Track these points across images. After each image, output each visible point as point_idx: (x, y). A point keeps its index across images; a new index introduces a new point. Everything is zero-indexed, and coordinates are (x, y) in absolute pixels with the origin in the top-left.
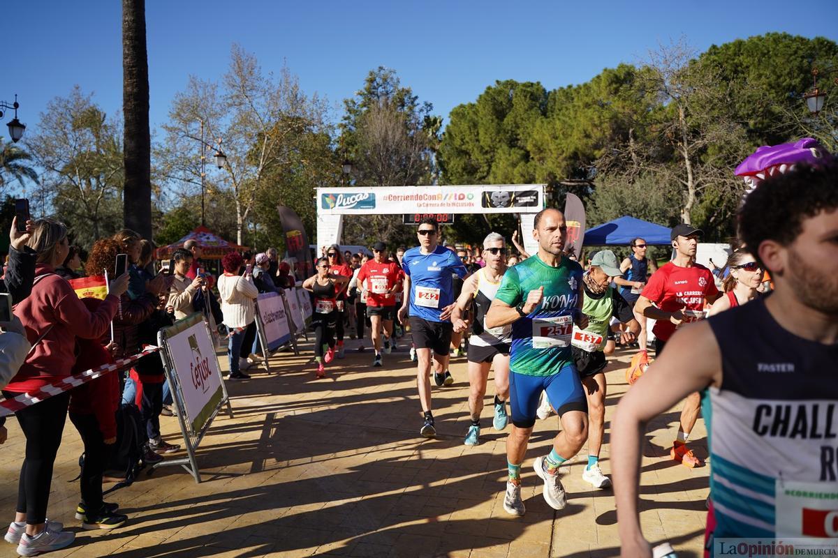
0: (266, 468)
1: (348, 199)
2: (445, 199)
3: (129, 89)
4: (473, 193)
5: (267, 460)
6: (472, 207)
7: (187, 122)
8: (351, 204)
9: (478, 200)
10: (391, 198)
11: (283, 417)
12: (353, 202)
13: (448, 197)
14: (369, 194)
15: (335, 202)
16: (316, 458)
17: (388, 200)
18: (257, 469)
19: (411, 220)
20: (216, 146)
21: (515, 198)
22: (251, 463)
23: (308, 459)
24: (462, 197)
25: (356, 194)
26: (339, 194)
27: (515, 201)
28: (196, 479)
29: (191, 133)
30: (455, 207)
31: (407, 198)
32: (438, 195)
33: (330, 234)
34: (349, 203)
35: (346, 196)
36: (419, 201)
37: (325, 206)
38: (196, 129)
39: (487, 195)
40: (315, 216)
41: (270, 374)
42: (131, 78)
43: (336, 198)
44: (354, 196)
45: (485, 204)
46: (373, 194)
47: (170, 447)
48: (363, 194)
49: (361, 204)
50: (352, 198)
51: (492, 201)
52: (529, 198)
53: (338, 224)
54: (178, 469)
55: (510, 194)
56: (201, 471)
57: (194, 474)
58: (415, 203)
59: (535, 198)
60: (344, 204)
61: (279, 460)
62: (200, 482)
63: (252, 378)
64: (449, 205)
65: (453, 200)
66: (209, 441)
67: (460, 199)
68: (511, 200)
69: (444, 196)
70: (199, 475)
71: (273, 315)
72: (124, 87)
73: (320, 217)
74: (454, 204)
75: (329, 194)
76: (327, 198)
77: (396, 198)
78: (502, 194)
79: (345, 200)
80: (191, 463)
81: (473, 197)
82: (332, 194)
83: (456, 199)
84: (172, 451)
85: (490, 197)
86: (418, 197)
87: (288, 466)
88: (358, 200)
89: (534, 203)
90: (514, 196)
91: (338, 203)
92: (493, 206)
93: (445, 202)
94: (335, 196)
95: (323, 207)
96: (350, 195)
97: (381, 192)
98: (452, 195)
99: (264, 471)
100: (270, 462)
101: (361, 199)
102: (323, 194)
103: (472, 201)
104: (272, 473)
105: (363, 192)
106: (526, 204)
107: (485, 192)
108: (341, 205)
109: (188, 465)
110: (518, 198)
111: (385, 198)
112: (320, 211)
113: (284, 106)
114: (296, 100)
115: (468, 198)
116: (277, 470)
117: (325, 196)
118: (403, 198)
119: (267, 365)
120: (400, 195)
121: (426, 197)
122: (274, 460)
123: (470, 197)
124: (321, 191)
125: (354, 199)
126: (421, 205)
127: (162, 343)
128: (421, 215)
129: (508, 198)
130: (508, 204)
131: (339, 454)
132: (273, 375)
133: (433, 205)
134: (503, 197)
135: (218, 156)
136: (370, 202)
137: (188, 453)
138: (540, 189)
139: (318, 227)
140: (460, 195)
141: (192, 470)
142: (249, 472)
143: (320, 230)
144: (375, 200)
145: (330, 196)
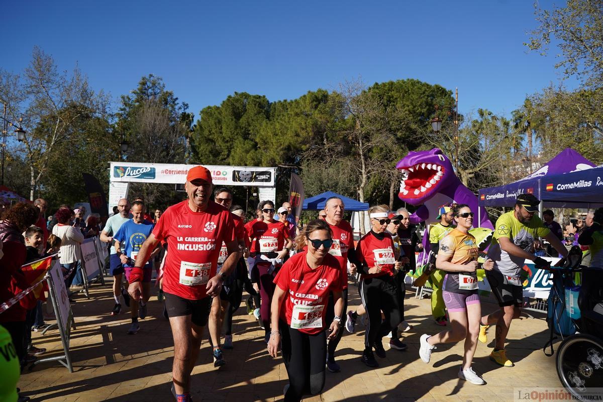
0: (117, 361)
1: (135, 171)
4: (226, 171)
5: (116, 355)
6: (225, 181)
8: (137, 175)
9: (230, 176)
10: (166, 171)
12: (137, 173)
14: (151, 168)
15: (124, 173)
16: (150, 353)
17: (165, 173)
18: (110, 361)
21: (255, 176)
22: (105, 357)
24: (218, 173)
25: (141, 168)
26: (128, 167)
27: (256, 178)
28: (70, 370)
31: (179, 172)
35: (133, 169)
37: (117, 175)
39: (236, 173)
40: (108, 182)
44: (139, 169)
45: (234, 180)
46: (154, 169)
47: (38, 350)
48: (146, 168)
49: (144, 175)
50: (138, 170)
51: (239, 177)
52: (265, 176)
53: (126, 189)
54: (56, 364)
55: (252, 173)
56: (74, 364)
57: (68, 366)
59: (269, 176)
60: (131, 174)
61: (124, 355)
62: (73, 372)
66: (73, 343)
67: (217, 175)
68: (253, 177)
70: (72, 367)
71: (89, 255)
73: (112, 183)
75: (119, 167)
76: (118, 170)
77: (171, 172)
78: (247, 173)
79: (132, 171)
80: (67, 359)
81: (226, 174)
84: (40, 353)
85: (238, 174)
87: (132, 359)
88: (143, 172)
89: (269, 180)
90: (255, 174)
91: (126, 174)
92: (241, 181)
94: (125, 169)
95: (114, 176)
96: (136, 168)
97: (159, 168)
100: (118, 356)
101: (144, 171)
102: (115, 167)
103: (225, 177)
104: (124, 363)
105: (147, 167)
106: (262, 180)
107: (235, 171)
108: (129, 175)
109: (64, 360)
110: (258, 176)
111: (163, 172)
112: (112, 178)
113: (75, 98)
114: (85, 94)
115: (223, 174)
116: (126, 362)
117: (116, 168)
118: (176, 172)
119: (87, 292)
120: (174, 170)
122: (120, 355)
123: (225, 173)
124: (113, 165)
125: (139, 171)
127: (49, 274)
129: (251, 176)
130: (250, 180)
131: (166, 349)
134: (248, 175)
135: (18, 131)
136: (152, 174)
137: (65, 351)
138: (272, 170)
139: (110, 191)
140: (217, 172)
141: (67, 364)
142: (106, 363)
143: (112, 193)
144: (155, 173)
145: (121, 168)
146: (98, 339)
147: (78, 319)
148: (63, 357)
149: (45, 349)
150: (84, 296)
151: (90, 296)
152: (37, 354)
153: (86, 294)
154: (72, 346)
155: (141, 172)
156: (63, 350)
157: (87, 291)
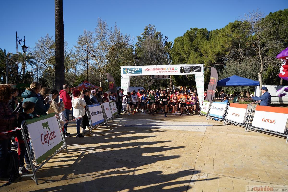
0: (68, 178)
2: (167, 70)
3: (57, 33)
4: (177, 67)
6: (177, 73)
7: (83, 45)
8: (133, 72)
9: (179, 70)
11: (87, 154)
12: (133, 71)
15: (128, 71)
17: (146, 70)
18: (64, 178)
19: (154, 77)
20: (92, 53)
21: (193, 69)
22: (63, 175)
23: (87, 174)
24: (173, 69)
25: (135, 68)
26: (129, 68)
27: (193, 70)
29: (84, 49)
30: (171, 73)
31: (153, 69)
32: (164, 68)
33: (126, 83)
34: (132, 72)
36: (157, 71)
37: (124, 73)
38: (86, 47)
41: (92, 135)
42: (58, 29)
43: (128, 70)
46: (141, 68)
48: (137, 68)
49: (137, 72)
51: (184, 70)
52: (198, 69)
53: (129, 79)
55: (191, 67)
58: (156, 71)
59: (200, 69)
60: (131, 72)
62: (38, 184)
64: (168, 72)
65: (170, 70)
67: (172, 70)
69: (166, 69)
70: (37, 181)
71: (96, 112)
72: (56, 32)
73: (122, 76)
75: (125, 69)
77: (149, 70)
78: (188, 68)
79: (131, 70)
81: (177, 69)
83: (171, 70)
89: (200, 71)
90: (192, 68)
91: (128, 72)
92: (185, 72)
94: (128, 69)
96: (133, 69)
97: (144, 68)
98: (170, 68)
101: (137, 70)
102: (123, 69)
103: (177, 70)
105: (138, 67)
106: (197, 71)
107: (181, 67)
108: (130, 72)
109: (33, 177)
110: (194, 69)
111: (145, 70)
112: (122, 74)
113: (115, 39)
114: (119, 37)
115: (175, 69)
117: (124, 69)
119: (92, 131)
120: (151, 68)
121: (160, 69)
122: (73, 174)
123: (176, 69)
124: (123, 67)
128: (158, 75)
129: (190, 69)
130: (190, 71)
132: (94, 135)
133: (163, 72)
134: (188, 69)
135: (92, 56)
136: (140, 71)
138: (202, 65)
139: (121, 80)
140: (172, 68)
141: (34, 179)
143: (122, 81)
144: (142, 70)
145: (126, 69)
148: (33, 175)
155: (135, 70)
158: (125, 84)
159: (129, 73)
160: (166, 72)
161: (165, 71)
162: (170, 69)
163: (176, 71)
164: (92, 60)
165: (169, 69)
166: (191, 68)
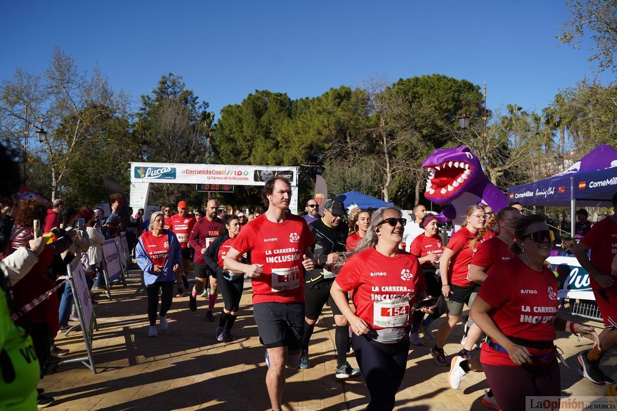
1: (155, 171)
2: (228, 174)
4: (247, 170)
5: (138, 357)
6: (247, 181)
7: (12, 104)
8: (158, 175)
9: (251, 176)
10: (187, 172)
11: (135, 328)
13: (230, 173)
14: (171, 168)
15: (145, 173)
16: (173, 354)
17: (185, 173)
18: (133, 363)
19: (202, 188)
20: (37, 124)
21: (277, 176)
22: (127, 359)
24: (240, 173)
25: (161, 168)
26: (148, 168)
28: (93, 371)
29: (16, 113)
30: (235, 180)
31: (200, 172)
32: (223, 171)
33: (140, 197)
34: (156, 174)
35: (154, 169)
36: (208, 175)
37: (137, 176)
38: (21, 110)
39: (258, 173)
40: (129, 183)
41: (111, 300)
43: (146, 170)
44: (160, 170)
45: (256, 179)
46: (175, 169)
48: (167, 168)
49: (165, 175)
50: (158, 171)
51: (261, 177)
52: (287, 175)
53: (147, 189)
54: (79, 365)
55: (274, 172)
56: (97, 365)
57: (91, 368)
58: (205, 176)
59: (291, 176)
60: (152, 175)
62: (96, 373)
63: (99, 303)
64: (230, 179)
65: (233, 175)
66: (96, 344)
67: (238, 174)
69: (227, 173)
70: (95, 368)
71: (111, 256)
73: (133, 184)
74: (234, 178)
75: (140, 167)
76: (138, 170)
77: (192, 172)
79: (152, 172)
80: (90, 360)
81: (248, 173)
82: (143, 168)
83: (235, 175)
85: (260, 174)
86: (207, 172)
87: (155, 360)
88: (163, 173)
89: (290, 180)
90: (276, 173)
92: (262, 181)
93: (228, 176)
94: (145, 169)
95: (135, 177)
96: (157, 169)
97: (180, 168)
98: (233, 171)
99: (139, 364)
100: (141, 358)
101: (165, 171)
102: (136, 167)
103: (247, 176)
105: (167, 167)
107: (256, 171)
108: (150, 176)
109: (87, 362)
110: (280, 176)
111: (183, 172)
112: (133, 179)
113: (96, 97)
114: (106, 94)
115: (244, 174)
116: (147, 364)
117: (137, 168)
118: (197, 173)
120: (195, 170)
121: (214, 172)
123: (246, 173)
124: (134, 165)
125: (159, 172)
126: (210, 178)
127: (72, 275)
128: (209, 185)
129: (272, 176)
131: (188, 351)
132: (114, 301)
133: (219, 178)
134: (269, 174)
135: (40, 132)
136: (172, 174)
137: (88, 352)
138: (294, 170)
139: (131, 192)
140: (238, 172)
141: (90, 365)
142: (128, 365)
143: (133, 194)
144: (175, 173)
145: (141, 169)
146: (121, 340)
147: (100, 321)
148: (87, 358)
149: (68, 350)
150: (105, 298)
151: (112, 297)
152: (60, 355)
153: (108, 295)
154: (95, 348)
155: (162, 172)
156: (86, 351)
157: (109, 292)
158: (138, 199)
159: (148, 176)
160: (225, 178)
161: (223, 176)
162: (234, 173)
163: (245, 178)
164: (39, 139)
165: (231, 174)
166: (274, 174)
